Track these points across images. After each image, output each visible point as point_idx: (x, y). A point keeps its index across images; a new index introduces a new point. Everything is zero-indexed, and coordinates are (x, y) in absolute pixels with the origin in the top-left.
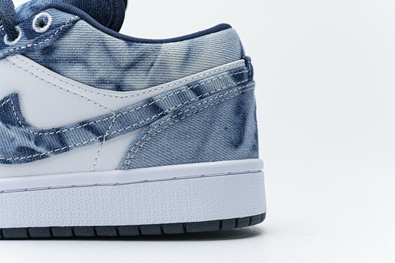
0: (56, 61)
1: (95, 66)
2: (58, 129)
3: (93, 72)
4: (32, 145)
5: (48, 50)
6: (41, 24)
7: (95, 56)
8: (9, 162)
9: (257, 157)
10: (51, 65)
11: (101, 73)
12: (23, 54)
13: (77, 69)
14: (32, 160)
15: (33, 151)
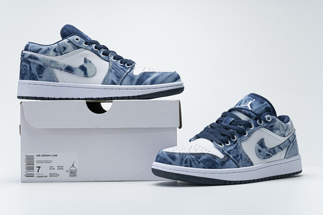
0: (273, 129)
1: (281, 130)
2: (273, 148)
3: (280, 132)
4: (269, 153)
5: (272, 126)
6: (269, 119)
7: (281, 128)
8: (265, 159)
9: (299, 154)
10: (272, 130)
11: (282, 133)
12: (264, 128)
13: (278, 132)
14: (270, 157)
15: (269, 155)
